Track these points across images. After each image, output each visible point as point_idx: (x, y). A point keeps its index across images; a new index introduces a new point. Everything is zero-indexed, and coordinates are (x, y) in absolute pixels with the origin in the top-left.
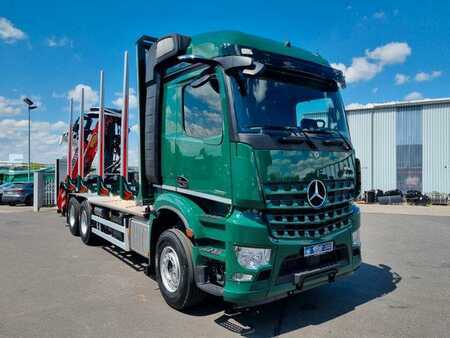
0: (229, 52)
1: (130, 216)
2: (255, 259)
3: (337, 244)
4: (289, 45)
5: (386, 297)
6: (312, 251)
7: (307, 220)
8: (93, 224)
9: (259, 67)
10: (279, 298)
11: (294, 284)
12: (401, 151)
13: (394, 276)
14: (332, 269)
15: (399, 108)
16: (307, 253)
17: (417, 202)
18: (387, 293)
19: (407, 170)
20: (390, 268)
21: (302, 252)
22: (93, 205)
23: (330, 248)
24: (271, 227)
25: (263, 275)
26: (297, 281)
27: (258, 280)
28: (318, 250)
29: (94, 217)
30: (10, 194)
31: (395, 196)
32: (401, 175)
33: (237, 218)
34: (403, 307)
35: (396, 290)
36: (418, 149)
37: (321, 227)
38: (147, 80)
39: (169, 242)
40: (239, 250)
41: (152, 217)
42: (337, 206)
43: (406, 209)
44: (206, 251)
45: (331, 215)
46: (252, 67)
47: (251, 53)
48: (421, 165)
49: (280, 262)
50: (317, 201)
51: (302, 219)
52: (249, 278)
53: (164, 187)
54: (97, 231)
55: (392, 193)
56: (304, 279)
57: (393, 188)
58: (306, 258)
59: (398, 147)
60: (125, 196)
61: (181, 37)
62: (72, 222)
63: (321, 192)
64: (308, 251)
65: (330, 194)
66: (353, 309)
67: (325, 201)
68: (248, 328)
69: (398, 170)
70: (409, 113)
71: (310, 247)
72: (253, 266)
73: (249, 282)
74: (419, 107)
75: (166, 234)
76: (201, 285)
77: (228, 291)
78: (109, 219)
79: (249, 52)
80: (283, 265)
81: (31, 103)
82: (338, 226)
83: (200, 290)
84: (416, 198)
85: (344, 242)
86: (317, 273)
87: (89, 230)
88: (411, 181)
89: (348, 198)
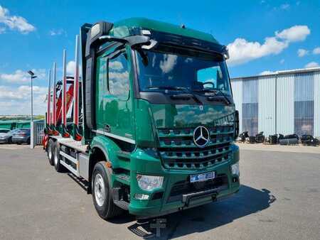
0: (134, 32)
1: (79, 152)
2: (153, 184)
3: (218, 173)
4: (184, 27)
5: (259, 213)
6: (197, 179)
7: (193, 156)
8: (60, 157)
9: (154, 43)
10: (170, 212)
11: (183, 202)
12: (298, 105)
13: (271, 198)
14: (213, 192)
15: (296, 74)
16: (193, 180)
17: (309, 144)
18: (261, 210)
19: (303, 119)
20: (269, 192)
21: (189, 179)
22: (61, 145)
23: (212, 176)
24: (163, 161)
25: (157, 195)
26: (184, 200)
27: (153, 199)
28: (202, 178)
29: (61, 153)
30: (17, 137)
31: (292, 139)
32: (298, 124)
33: (139, 154)
34: (270, 221)
35: (269, 208)
36: (311, 104)
37: (205, 161)
38: (86, 55)
39: (99, 171)
40: (140, 177)
41: (90, 153)
42: (220, 146)
43: (301, 148)
44: (119, 177)
45: (214, 152)
46: (148, 43)
47: (149, 33)
48: (313, 116)
49: (170, 186)
50: (201, 142)
51: (189, 155)
52: (146, 197)
53: (98, 131)
54: (63, 162)
55: (290, 137)
56: (190, 199)
57: (292, 132)
58: (192, 183)
59: (295, 102)
60: (76, 138)
61: (106, 23)
62: (50, 156)
63: (205, 135)
64: (194, 179)
65: (213, 137)
66: (231, 221)
67: (208, 142)
68: (150, 233)
69: (295, 120)
70: (304, 77)
71: (196, 175)
72: (150, 189)
73: (146, 200)
74: (311, 73)
75: (98, 165)
76: (116, 202)
77: (132, 206)
78: (69, 154)
79: (148, 32)
80: (173, 189)
81: (33, 74)
82: (220, 160)
83: (115, 205)
84: (309, 140)
85: (223, 172)
86: (201, 195)
87: (59, 162)
88: (305, 128)
89: (228, 139)
